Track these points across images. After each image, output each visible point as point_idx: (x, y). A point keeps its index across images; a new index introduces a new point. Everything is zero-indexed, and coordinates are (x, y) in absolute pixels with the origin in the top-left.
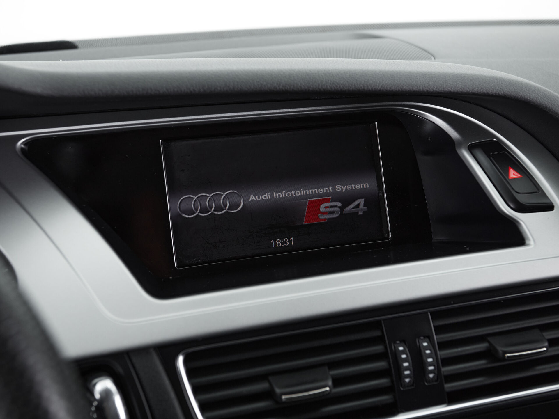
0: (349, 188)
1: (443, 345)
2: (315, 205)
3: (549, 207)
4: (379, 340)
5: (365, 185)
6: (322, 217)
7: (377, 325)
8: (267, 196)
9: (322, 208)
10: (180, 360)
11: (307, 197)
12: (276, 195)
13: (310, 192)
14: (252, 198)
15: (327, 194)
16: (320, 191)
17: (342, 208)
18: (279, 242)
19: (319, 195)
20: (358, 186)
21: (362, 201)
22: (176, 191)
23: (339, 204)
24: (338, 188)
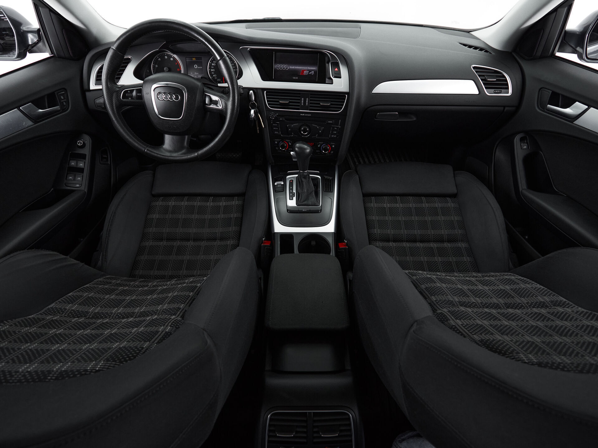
0: (311, 68)
1: (311, 100)
2: (303, 71)
3: (340, 78)
4: (299, 97)
5: (315, 68)
6: (304, 74)
7: (300, 94)
8: (294, 67)
9: (304, 72)
10: (265, 92)
11: (302, 69)
12: (295, 67)
14: (291, 67)
16: (305, 68)
17: (309, 73)
18: (294, 78)
19: (304, 69)
20: (313, 68)
21: (313, 72)
22: (276, 63)
23: (308, 72)
24: (309, 68)
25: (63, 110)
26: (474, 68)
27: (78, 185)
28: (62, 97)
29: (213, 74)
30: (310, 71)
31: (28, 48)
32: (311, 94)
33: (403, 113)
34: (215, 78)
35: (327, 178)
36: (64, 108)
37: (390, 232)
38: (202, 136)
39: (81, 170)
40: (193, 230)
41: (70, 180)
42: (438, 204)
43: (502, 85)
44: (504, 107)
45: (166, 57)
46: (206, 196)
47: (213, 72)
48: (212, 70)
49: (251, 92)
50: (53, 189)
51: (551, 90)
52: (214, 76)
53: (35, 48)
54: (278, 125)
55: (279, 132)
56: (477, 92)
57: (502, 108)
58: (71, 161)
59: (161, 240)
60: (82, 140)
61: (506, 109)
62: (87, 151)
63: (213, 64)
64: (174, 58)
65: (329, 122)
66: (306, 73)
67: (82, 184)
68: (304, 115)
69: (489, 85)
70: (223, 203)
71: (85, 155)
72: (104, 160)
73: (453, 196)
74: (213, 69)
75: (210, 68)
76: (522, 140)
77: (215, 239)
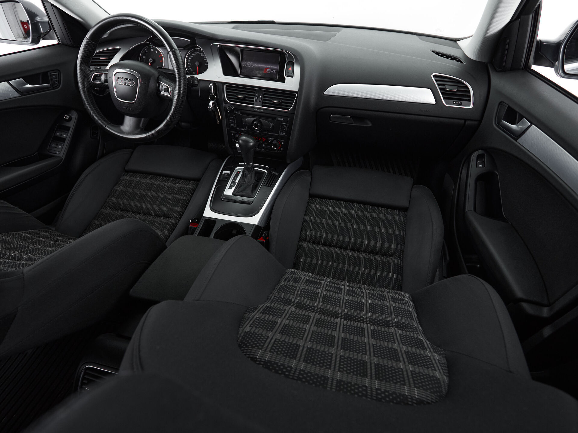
0: (273, 67)
1: (264, 97)
2: (266, 69)
3: (293, 77)
4: (254, 93)
5: (276, 67)
6: (267, 72)
7: (255, 90)
8: (258, 65)
9: (267, 70)
10: (225, 86)
11: (265, 67)
12: (260, 65)
13: (266, 66)
14: (255, 65)
15: (268, 67)
16: (268, 66)
17: (271, 71)
18: (258, 75)
19: (267, 67)
20: (275, 67)
21: (275, 71)
22: (242, 60)
23: (270, 70)
24: (271, 67)
25: (53, 87)
26: (435, 76)
27: (58, 152)
28: (54, 77)
29: (190, 67)
30: (272, 69)
31: (40, 36)
32: (265, 91)
33: (356, 118)
34: (191, 71)
35: (274, 173)
36: (55, 86)
37: (322, 235)
38: (183, 124)
39: (63, 140)
40: (145, 205)
41: (53, 147)
42: (383, 215)
43: (464, 96)
44: (465, 120)
45: (152, 50)
46: (167, 177)
47: (189, 65)
48: (189, 64)
49: (211, 84)
50: (37, 153)
51: (507, 105)
52: (190, 69)
53: (47, 36)
54: (234, 118)
55: (235, 125)
56: (434, 102)
57: (463, 122)
58: (56, 132)
59: (118, 209)
60: (70, 115)
61: (468, 122)
62: (71, 125)
63: (190, 58)
64: (158, 51)
65: (279, 119)
66: (268, 71)
67: (61, 152)
68: (256, 110)
69: (448, 95)
70: (178, 185)
71: (70, 128)
72: (94, 135)
73: (404, 209)
74: (190, 62)
75: (187, 62)
76: (479, 157)
77: (160, 216)
